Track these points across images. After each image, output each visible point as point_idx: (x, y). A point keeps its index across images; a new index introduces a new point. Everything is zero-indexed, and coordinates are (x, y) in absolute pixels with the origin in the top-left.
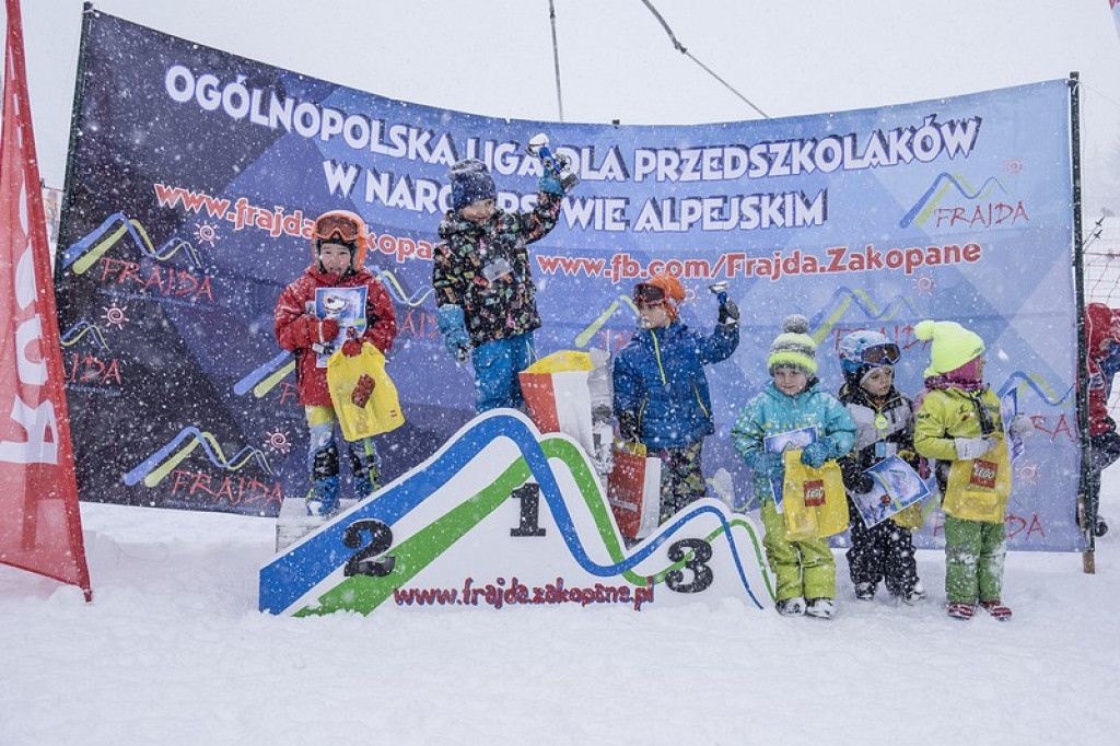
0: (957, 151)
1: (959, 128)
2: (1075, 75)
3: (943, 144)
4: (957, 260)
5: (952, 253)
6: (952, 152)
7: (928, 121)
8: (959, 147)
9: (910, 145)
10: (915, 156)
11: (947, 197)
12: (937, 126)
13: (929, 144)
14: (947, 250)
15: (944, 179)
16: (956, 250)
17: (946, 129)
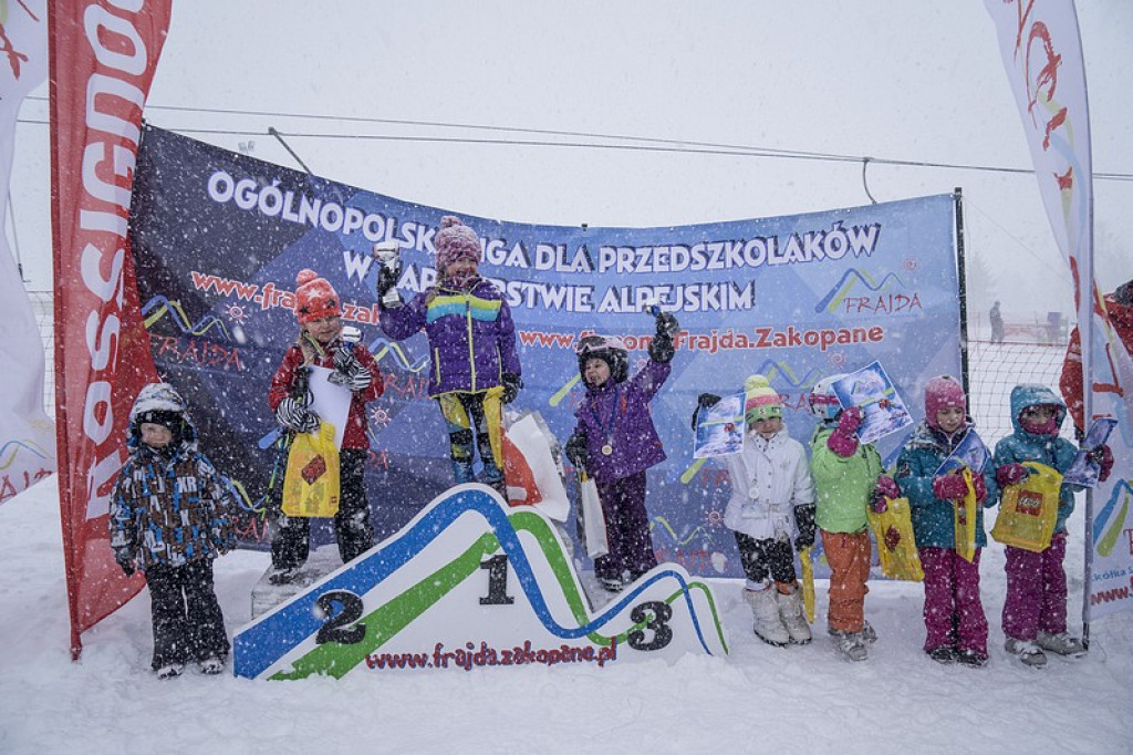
0: (861, 251)
1: (862, 232)
2: (958, 190)
3: (849, 247)
4: (864, 339)
5: (860, 334)
6: (857, 252)
7: (836, 226)
8: (862, 248)
9: (821, 245)
10: (826, 255)
11: (853, 288)
12: (844, 230)
13: (837, 245)
14: (856, 331)
15: (852, 273)
16: (863, 331)
17: (851, 233)
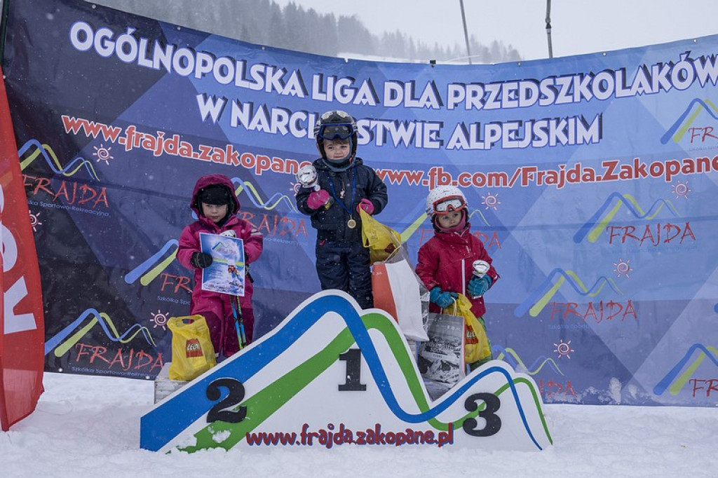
0: (707, 81)
1: (708, 62)
3: (696, 75)
4: (708, 169)
5: (704, 164)
6: (703, 81)
7: (684, 57)
8: (708, 77)
9: (668, 77)
10: (673, 86)
11: (699, 118)
12: (691, 61)
13: (684, 76)
14: (699, 161)
15: (697, 104)
16: (706, 160)
17: (698, 63)
